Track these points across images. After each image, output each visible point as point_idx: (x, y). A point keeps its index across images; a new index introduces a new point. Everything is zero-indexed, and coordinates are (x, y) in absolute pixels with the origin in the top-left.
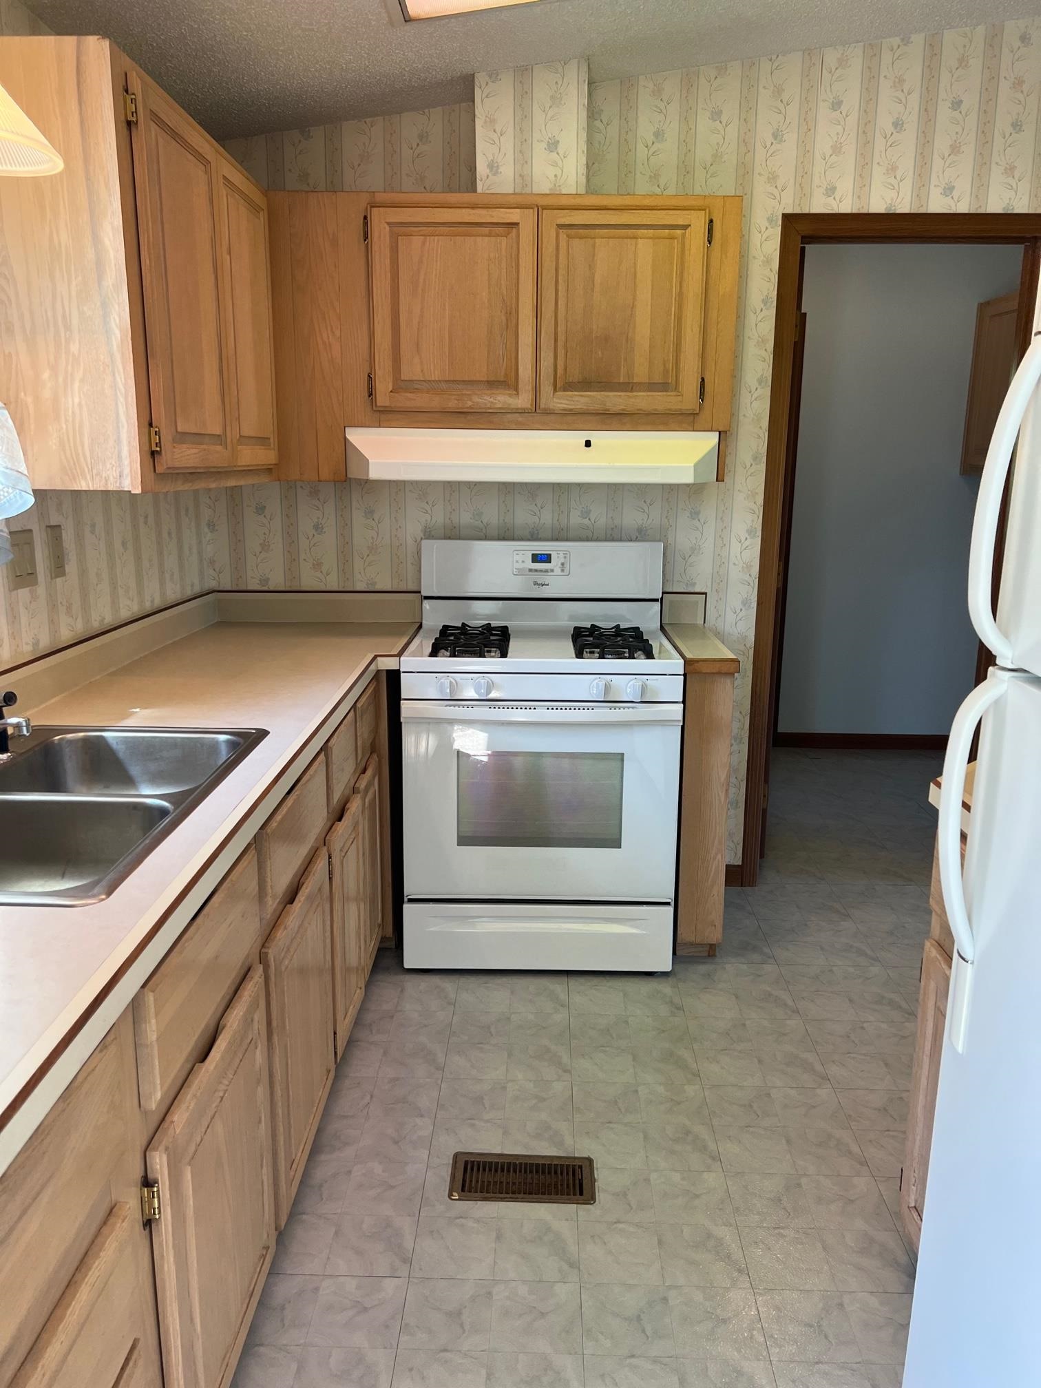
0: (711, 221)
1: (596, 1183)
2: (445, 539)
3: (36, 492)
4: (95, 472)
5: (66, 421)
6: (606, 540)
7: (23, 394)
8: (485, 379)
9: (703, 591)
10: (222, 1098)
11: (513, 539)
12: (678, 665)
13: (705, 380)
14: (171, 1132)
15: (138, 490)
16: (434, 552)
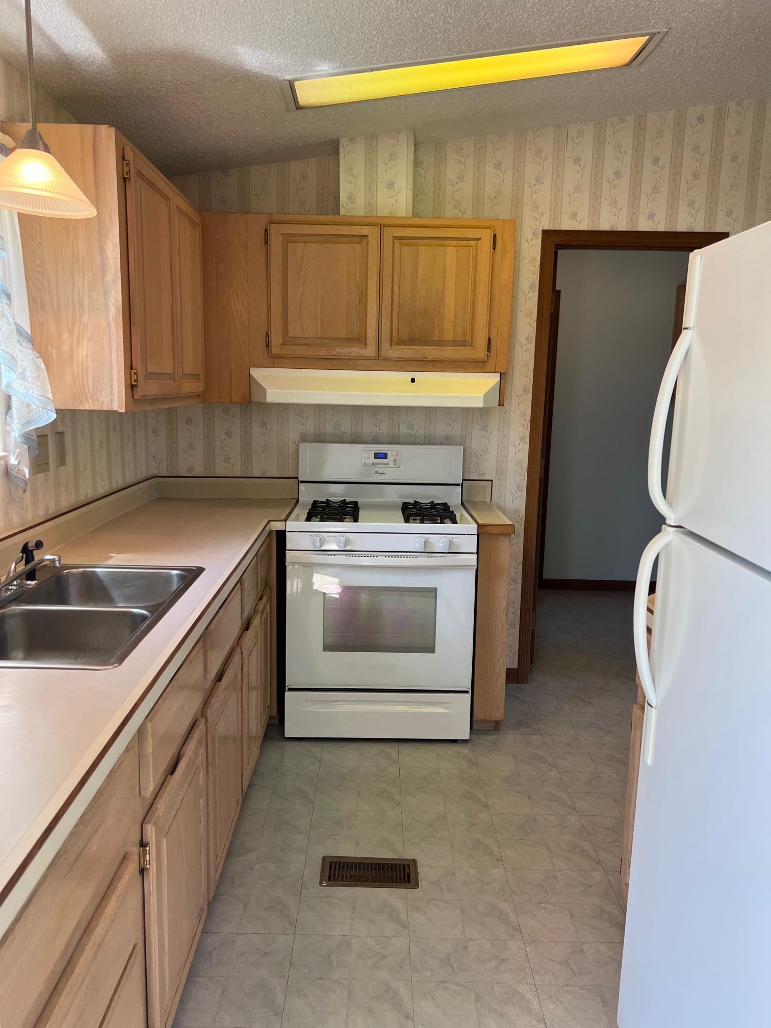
0: (495, 236)
1: (419, 876)
2: (315, 442)
3: (58, 411)
4: (95, 398)
5: (78, 365)
6: (425, 444)
7: (50, 348)
8: (345, 337)
9: (490, 479)
10: (182, 800)
11: (361, 443)
12: (473, 528)
13: (491, 339)
14: (156, 814)
15: (123, 411)
16: (307, 450)
